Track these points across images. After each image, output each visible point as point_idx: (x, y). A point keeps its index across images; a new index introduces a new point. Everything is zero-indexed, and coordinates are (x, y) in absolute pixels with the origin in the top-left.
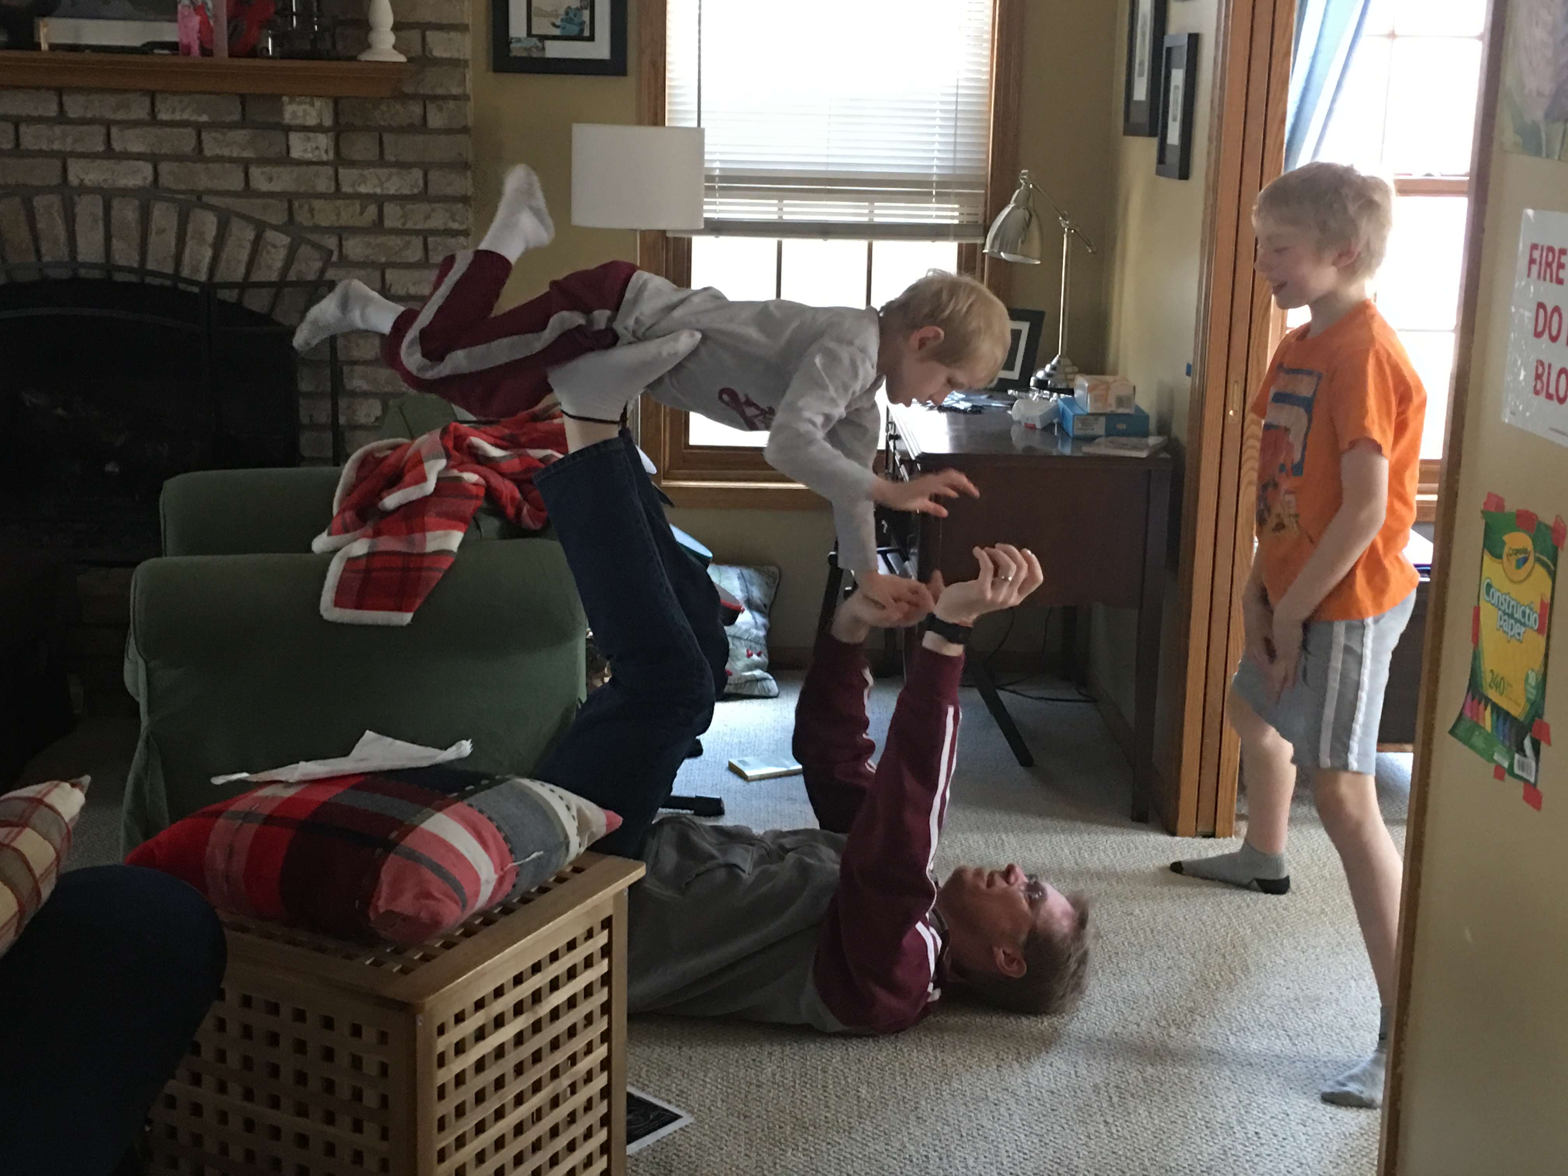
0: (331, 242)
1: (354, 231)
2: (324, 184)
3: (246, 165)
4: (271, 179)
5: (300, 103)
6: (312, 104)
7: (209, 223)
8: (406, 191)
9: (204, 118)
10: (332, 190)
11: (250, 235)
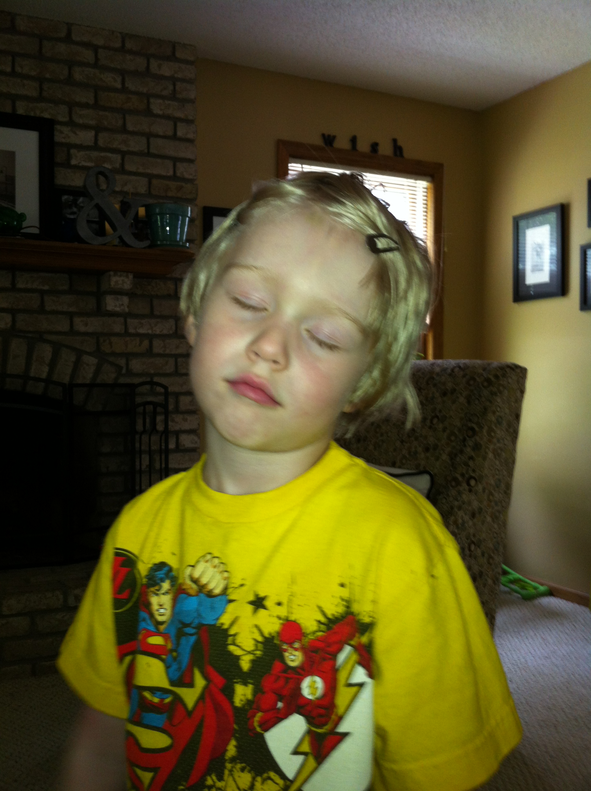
0: (122, 362)
1: (135, 355)
2: (118, 328)
3: (71, 315)
4: (86, 325)
5: (121, 276)
6: (127, 277)
7: (46, 351)
8: (165, 332)
9: (46, 288)
10: (123, 331)
11: (73, 358)
